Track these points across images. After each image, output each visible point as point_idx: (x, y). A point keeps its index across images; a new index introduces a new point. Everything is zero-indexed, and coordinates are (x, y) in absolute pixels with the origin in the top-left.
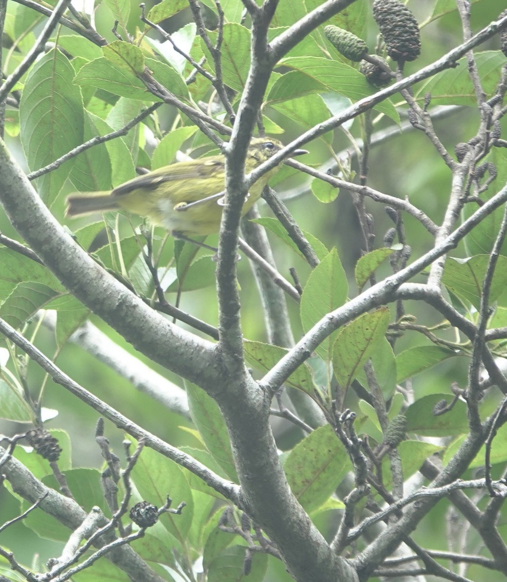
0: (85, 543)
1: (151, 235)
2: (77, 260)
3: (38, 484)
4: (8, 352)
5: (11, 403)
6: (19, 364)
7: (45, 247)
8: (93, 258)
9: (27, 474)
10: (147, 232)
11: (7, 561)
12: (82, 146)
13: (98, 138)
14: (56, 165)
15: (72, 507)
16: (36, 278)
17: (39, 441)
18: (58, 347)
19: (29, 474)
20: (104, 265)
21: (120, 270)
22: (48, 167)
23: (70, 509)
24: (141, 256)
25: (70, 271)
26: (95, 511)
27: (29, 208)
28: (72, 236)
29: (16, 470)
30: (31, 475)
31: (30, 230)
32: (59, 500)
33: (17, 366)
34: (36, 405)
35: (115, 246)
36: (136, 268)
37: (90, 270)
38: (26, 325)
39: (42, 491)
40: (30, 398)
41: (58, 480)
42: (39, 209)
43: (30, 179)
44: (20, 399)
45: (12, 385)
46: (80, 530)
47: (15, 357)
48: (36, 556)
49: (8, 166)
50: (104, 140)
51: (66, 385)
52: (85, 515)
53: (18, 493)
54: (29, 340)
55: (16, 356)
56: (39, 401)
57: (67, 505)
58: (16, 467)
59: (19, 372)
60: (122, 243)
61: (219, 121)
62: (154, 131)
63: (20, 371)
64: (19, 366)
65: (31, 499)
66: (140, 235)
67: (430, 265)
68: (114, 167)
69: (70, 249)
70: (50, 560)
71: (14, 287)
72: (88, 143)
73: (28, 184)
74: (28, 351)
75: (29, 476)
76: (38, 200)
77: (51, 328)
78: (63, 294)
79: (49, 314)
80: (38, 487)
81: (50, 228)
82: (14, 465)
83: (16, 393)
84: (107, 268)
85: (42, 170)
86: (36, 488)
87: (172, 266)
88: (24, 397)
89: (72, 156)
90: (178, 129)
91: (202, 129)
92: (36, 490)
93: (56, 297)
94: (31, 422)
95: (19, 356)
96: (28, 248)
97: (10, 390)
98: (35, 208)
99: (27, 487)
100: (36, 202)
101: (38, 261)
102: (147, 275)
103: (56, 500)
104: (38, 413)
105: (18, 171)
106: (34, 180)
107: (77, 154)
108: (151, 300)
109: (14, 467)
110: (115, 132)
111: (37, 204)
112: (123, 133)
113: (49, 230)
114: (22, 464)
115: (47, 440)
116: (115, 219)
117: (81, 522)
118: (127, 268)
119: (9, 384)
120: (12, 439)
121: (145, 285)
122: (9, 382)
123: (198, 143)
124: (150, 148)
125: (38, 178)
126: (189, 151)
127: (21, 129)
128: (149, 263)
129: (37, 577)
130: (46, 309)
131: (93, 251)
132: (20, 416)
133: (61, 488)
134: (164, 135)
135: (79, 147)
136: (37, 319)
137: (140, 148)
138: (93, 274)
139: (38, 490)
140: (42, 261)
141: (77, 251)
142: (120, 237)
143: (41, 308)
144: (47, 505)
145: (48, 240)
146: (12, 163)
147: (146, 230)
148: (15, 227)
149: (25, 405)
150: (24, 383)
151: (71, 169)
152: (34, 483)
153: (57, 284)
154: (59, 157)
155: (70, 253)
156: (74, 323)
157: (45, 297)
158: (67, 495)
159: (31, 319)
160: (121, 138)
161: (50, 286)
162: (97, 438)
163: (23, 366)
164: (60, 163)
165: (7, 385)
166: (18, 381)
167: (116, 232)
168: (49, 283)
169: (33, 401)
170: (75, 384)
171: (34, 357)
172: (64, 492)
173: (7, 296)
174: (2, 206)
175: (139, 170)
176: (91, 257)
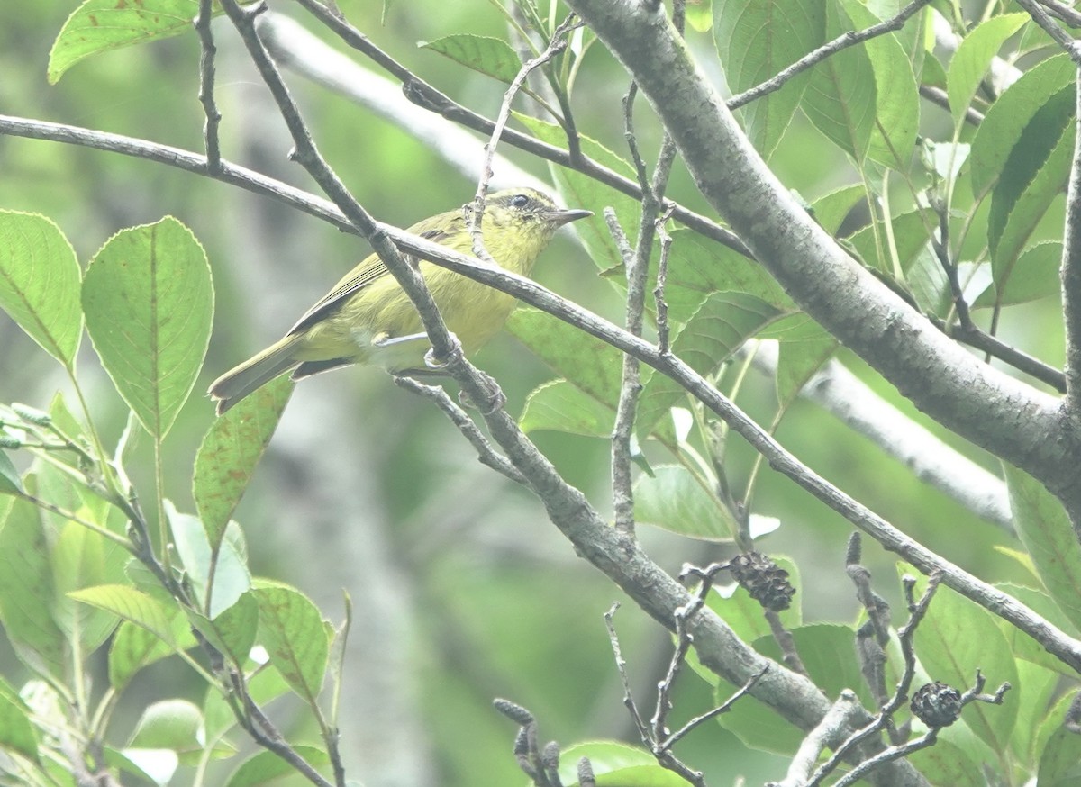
0: (831, 756)
1: (946, 207)
2: (813, 250)
3: (743, 649)
4: (690, 416)
5: (697, 507)
6: (710, 436)
7: (758, 228)
8: (845, 247)
9: (724, 633)
10: (939, 201)
12: (824, 48)
13: (852, 35)
14: (777, 82)
15: (804, 691)
16: (740, 283)
17: (754, 575)
18: (781, 407)
19: (728, 632)
20: (863, 260)
21: (891, 268)
22: (762, 86)
23: (801, 695)
24: (930, 245)
25: (802, 269)
26: (846, 698)
27: (728, 158)
28: (805, 209)
29: (706, 625)
30: (731, 635)
31: (731, 197)
32: (781, 678)
33: (708, 441)
34: (740, 510)
35: (882, 227)
36: (919, 263)
37: (836, 268)
38: (724, 366)
39: (752, 663)
40: (730, 496)
41: (779, 644)
42: (746, 160)
43: (732, 107)
44: (713, 499)
45: (698, 474)
46: (819, 732)
47: (703, 425)
48: (740, 781)
49: (691, 83)
50: (862, 38)
51: (793, 475)
52: (828, 705)
53: (707, 667)
54: (727, 394)
55: (706, 422)
56: (745, 502)
57: (795, 687)
58: (705, 621)
59: (711, 452)
60: (895, 223)
61: (1067, 3)
62: (953, 21)
63: (713, 447)
64: (711, 439)
65: (732, 677)
66: (927, 209)
68: (880, 86)
69: (802, 230)
70: (766, 784)
71: (701, 298)
72: (833, 43)
73: (726, 116)
74: (725, 414)
75: (728, 635)
76: (744, 143)
77: (766, 372)
78: (790, 313)
79: (764, 348)
80: (744, 655)
81: (765, 194)
82: (702, 616)
83: (705, 488)
84: (867, 266)
85: (751, 91)
86: (740, 656)
87: (984, 260)
88: (720, 495)
89: (805, 66)
90: (994, 18)
91: (1036, 17)
92: (740, 662)
93: (778, 317)
94: (731, 540)
95: (710, 421)
96: (727, 231)
97: (696, 483)
98: (740, 159)
99: (725, 655)
100: (740, 147)
101: (746, 253)
102: (939, 277)
103: (775, 678)
104: (745, 523)
105: (709, 92)
106: (739, 110)
107: (814, 62)
108: (946, 322)
109: (702, 619)
110: (883, 23)
111: (742, 152)
112: (896, 25)
113: (763, 197)
114: (716, 615)
115: (768, 573)
116: (881, 178)
117: (822, 717)
118: (905, 267)
119: (692, 472)
120: (705, 572)
121: (936, 295)
122: (693, 469)
123: (1032, 42)
124: (945, 52)
125: (746, 106)
126: (1014, 56)
127: (714, 20)
128: (941, 254)
130: (760, 338)
131: (845, 236)
132: (712, 530)
133: (785, 657)
134: (970, 27)
135: (817, 51)
136: (743, 356)
137: (927, 53)
138: (842, 276)
139: (745, 662)
140: (752, 252)
141: (814, 234)
142: (892, 212)
143: (752, 337)
144: (761, 688)
145: (763, 214)
146: (698, 79)
147: (938, 197)
148: (703, 191)
149: (721, 510)
150: (719, 469)
151: (805, 89)
152: (737, 648)
153: (779, 294)
154: (784, 67)
155: (801, 238)
156: (809, 363)
157: (758, 317)
158: (795, 669)
159: (733, 356)
160: (892, 33)
161: (768, 299)
162: (849, 567)
163: (717, 439)
164: (783, 80)
165: (689, 475)
166: (709, 465)
167: (883, 201)
168: (765, 293)
169: (736, 502)
170: (809, 472)
171: (736, 426)
172: (791, 664)
173: (690, 315)
174: (680, 152)
175: (925, 93)
176: (840, 246)
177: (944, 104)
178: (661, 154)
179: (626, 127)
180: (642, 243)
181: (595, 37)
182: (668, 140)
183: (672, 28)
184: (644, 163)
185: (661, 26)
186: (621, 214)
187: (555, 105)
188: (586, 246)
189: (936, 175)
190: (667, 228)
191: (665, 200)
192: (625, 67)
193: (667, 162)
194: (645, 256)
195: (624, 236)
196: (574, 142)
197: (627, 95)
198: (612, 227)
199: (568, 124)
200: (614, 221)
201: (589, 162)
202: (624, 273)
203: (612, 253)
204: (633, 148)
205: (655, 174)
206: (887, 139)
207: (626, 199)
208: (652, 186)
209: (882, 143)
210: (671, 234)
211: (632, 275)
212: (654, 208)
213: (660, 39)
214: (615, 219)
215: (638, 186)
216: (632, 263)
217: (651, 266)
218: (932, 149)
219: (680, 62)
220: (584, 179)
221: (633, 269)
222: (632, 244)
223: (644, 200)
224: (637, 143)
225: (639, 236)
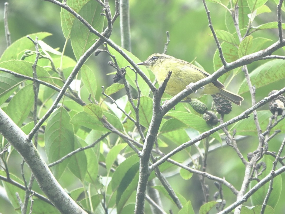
1: (105, 194)
2: (70, 205)
7: (56, 199)
10: (103, 192)
12: (74, 152)
13: (81, 148)
14: (61, 160)
20: (83, 207)
21: (90, 209)
22: (57, 161)
24: (101, 204)
25: (67, 210)
27: (48, 180)
28: (68, 194)
31: (49, 191)
35: (88, 199)
36: (98, 209)
37: (76, 210)
42: (53, 181)
43: (49, 167)
49: (39, 161)
50: (84, 149)
60: (92, 198)
61: (137, 141)
62: (107, 145)
66: (100, 194)
67: (234, 209)
68: (88, 161)
69: (67, 200)
72: (76, 150)
73: (48, 169)
76: (53, 177)
81: (58, 190)
84: (84, 209)
85: (55, 163)
87: (115, 207)
89: (69, 156)
90: (119, 144)
91: (130, 145)
96: (48, 199)
98: (51, 181)
100: (52, 178)
101: (52, 205)
102: (103, 212)
105: (44, 163)
106: (51, 168)
107: (71, 156)
110: (89, 145)
111: (52, 179)
112: (93, 146)
113: (57, 191)
116: (88, 186)
118: (94, 209)
123: (128, 151)
124: (105, 153)
125: (53, 167)
126: (124, 154)
127: (45, 144)
128: (104, 206)
131: (79, 201)
134: (112, 147)
135: (72, 152)
137: (101, 153)
138: (78, 212)
140: (54, 205)
141: (70, 201)
142: (91, 195)
145: (57, 195)
146: (41, 160)
147: (103, 191)
148: (42, 189)
151: (68, 163)
154: (63, 157)
155: (67, 202)
160: (92, 148)
164: (63, 160)
167: (89, 192)
174: (36, 179)
175: (100, 164)
176: (77, 204)
177: (105, 167)
178: (31, 179)
179: (22, 171)
180: (26, 202)
181: (14, 148)
182: (33, 175)
183: (34, 146)
184: (26, 181)
185: (31, 146)
186: (20, 194)
187: (3, 166)
188: (11, 202)
189: (102, 185)
190: (33, 198)
191: (32, 191)
192: (22, 156)
193: (32, 181)
194: (26, 205)
195: (21, 200)
196: (8, 175)
197: (22, 163)
198: (18, 197)
199: (7, 171)
200: (18, 196)
201: (12, 181)
202: (21, 210)
203: (18, 204)
204: (23, 177)
205: (29, 184)
206: (90, 176)
207: (22, 190)
208: (28, 187)
209: (88, 177)
210: (33, 199)
211: (23, 210)
212: (29, 193)
213: (31, 149)
214: (19, 195)
215: (24, 187)
216: (23, 207)
217: (28, 208)
218: (102, 178)
219: (36, 155)
220: (11, 185)
221: (23, 209)
222: (23, 202)
223: (26, 191)
224: (24, 176)
225: (25, 200)
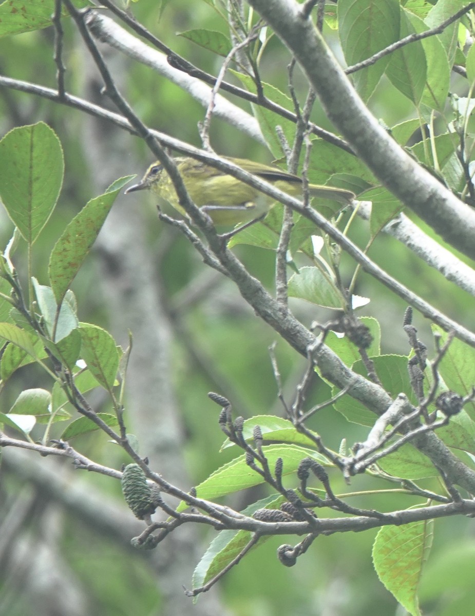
0: (392, 429)
1: (463, 131)
3: (346, 369)
4: (322, 240)
5: (325, 290)
7: (359, 139)
8: (407, 152)
9: (335, 360)
10: (460, 128)
11: (314, 444)
12: (399, 42)
13: (414, 36)
14: (373, 60)
15: (379, 393)
16: (350, 170)
17: (352, 329)
18: (371, 238)
19: (338, 360)
20: (417, 158)
21: (433, 164)
22: (364, 62)
23: (377, 395)
24: (454, 153)
25: (384, 163)
26: (401, 398)
27: (344, 101)
28: (387, 130)
29: (325, 355)
30: (339, 361)
31: (345, 122)
32: (366, 385)
33: (330, 254)
34: (347, 293)
35: (429, 142)
37: (402, 163)
39: (350, 377)
40: (342, 285)
41: (366, 366)
42: (354, 102)
43: (348, 73)
44: (333, 287)
45: (325, 272)
46: (386, 416)
47: (328, 245)
48: (344, 440)
49: (324, 59)
50: (420, 38)
51: (375, 275)
52: (391, 401)
53: (326, 378)
54: (342, 231)
55: (330, 244)
56: (350, 290)
57: (374, 391)
58: (325, 353)
59: (332, 261)
60: (436, 141)
62: (471, 30)
63: (333, 259)
64: (333, 253)
65: (340, 385)
66: (454, 133)
68: (429, 64)
69: (384, 142)
70: (355, 444)
71: (328, 177)
72: (404, 40)
73: (345, 79)
74: (339, 241)
75: (338, 362)
76: (354, 93)
77: (364, 217)
78: (377, 187)
79: (364, 205)
80: (346, 372)
81: (364, 121)
82: (323, 350)
83: (328, 280)
84: (420, 162)
85: (358, 65)
86: (344, 373)
88: (336, 284)
89: (388, 52)
92: (344, 376)
93: (370, 189)
94: (342, 309)
95: (333, 244)
96: (344, 142)
97: (324, 277)
98: (350, 101)
99: (336, 373)
100: (351, 96)
101: (352, 153)
102: (460, 170)
103: (363, 386)
104: (349, 300)
105: (335, 65)
106: (351, 75)
107: (393, 50)
108: (462, 194)
109: (323, 352)
110: (432, 29)
111: (352, 98)
112: (439, 31)
114: (331, 350)
115: (359, 328)
116: (430, 114)
117: (387, 408)
118: (440, 164)
119: (322, 271)
120: (325, 326)
121: (457, 178)
122: (322, 269)
125: (355, 73)
127: (339, 25)
128: (461, 158)
129: (343, 460)
130: (360, 200)
131: (409, 146)
132: (332, 303)
133: (369, 374)
135: (395, 44)
136: (352, 209)
138: (405, 167)
139: (346, 376)
140: (355, 152)
141: (390, 144)
142: (435, 134)
143: (356, 199)
145: (362, 132)
146: (329, 57)
147: (460, 125)
148: (330, 119)
149: (336, 292)
150: (336, 270)
151: (388, 65)
152: (342, 369)
153: (370, 176)
154: (376, 53)
155: (383, 146)
156: (388, 214)
157: (361, 188)
158: (374, 381)
159: (345, 209)
160: (437, 36)
161: (364, 178)
162: (405, 326)
163: (336, 253)
164: (376, 59)
165: (320, 273)
166: (331, 268)
167: (430, 127)
168: (363, 175)
169: (345, 288)
170: (384, 274)
171: (346, 247)
172: (372, 378)
174: (318, 98)
175: (455, 69)
176: (405, 151)
177: (464, 74)
178: (308, 98)
179: (289, 82)
180: (296, 146)
181: (273, 33)
182: (312, 90)
183: (316, 30)
184: (298, 102)
185: (310, 27)
186: (285, 129)
187: (250, 70)
188: (268, 145)
189: (458, 114)
190: (310, 137)
191: (310, 123)
192: (289, 49)
193: (311, 101)
194: (298, 153)
195: (287, 142)
196: (260, 90)
197: (290, 65)
198: (280, 136)
199: (257, 80)
200: (281, 133)
201: (268, 102)
202: (286, 162)
203: (281, 150)
204: (292, 94)
205: (304, 108)
206: (432, 93)
207: (288, 122)
208: (302, 115)
209: (429, 95)
210: (313, 141)
211: (290, 163)
212: (303, 127)
213: (308, 35)
214: (282, 132)
215: (295, 115)
216: (291, 156)
217: (301, 159)
218: (457, 100)
219: (319, 48)
221: (291, 160)
222: (291, 146)
223: (298, 122)
224: (295, 91)
225: (295, 142)
